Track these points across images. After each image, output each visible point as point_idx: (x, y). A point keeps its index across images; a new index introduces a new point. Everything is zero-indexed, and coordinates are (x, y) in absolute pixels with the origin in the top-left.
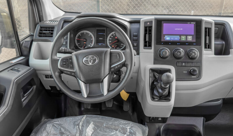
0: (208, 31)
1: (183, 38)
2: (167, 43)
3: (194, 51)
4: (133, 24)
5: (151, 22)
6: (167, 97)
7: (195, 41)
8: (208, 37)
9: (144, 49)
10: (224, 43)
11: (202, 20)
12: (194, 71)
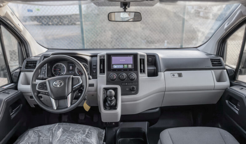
0: (142, 61)
1: (126, 66)
2: (115, 70)
3: (132, 75)
4: (94, 57)
5: (104, 56)
6: (114, 107)
7: (133, 68)
8: (142, 65)
9: (100, 74)
10: (155, 68)
11: (137, 54)
12: (133, 88)
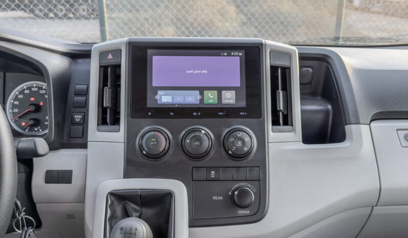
0: (281, 76)
1: (211, 98)
2: (164, 113)
3: (240, 134)
5: (117, 52)
7: (243, 104)
8: (281, 94)
9: (99, 130)
10: (330, 107)
11: (262, 44)
12: (243, 193)
